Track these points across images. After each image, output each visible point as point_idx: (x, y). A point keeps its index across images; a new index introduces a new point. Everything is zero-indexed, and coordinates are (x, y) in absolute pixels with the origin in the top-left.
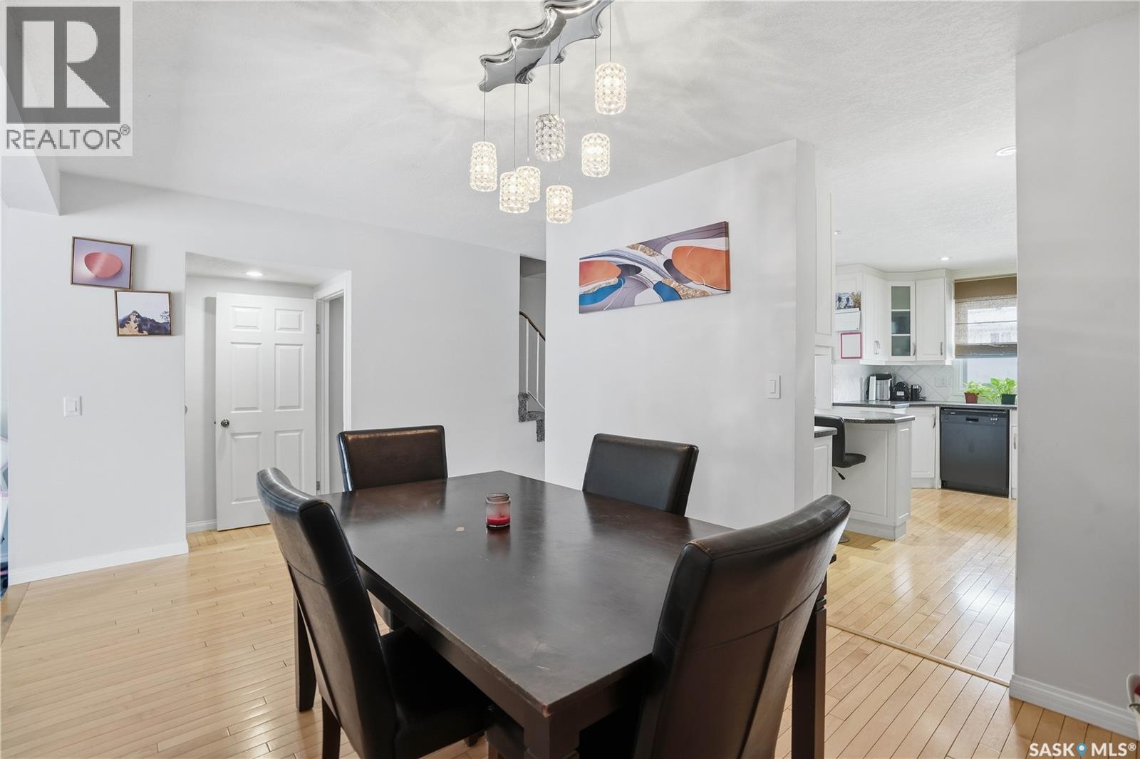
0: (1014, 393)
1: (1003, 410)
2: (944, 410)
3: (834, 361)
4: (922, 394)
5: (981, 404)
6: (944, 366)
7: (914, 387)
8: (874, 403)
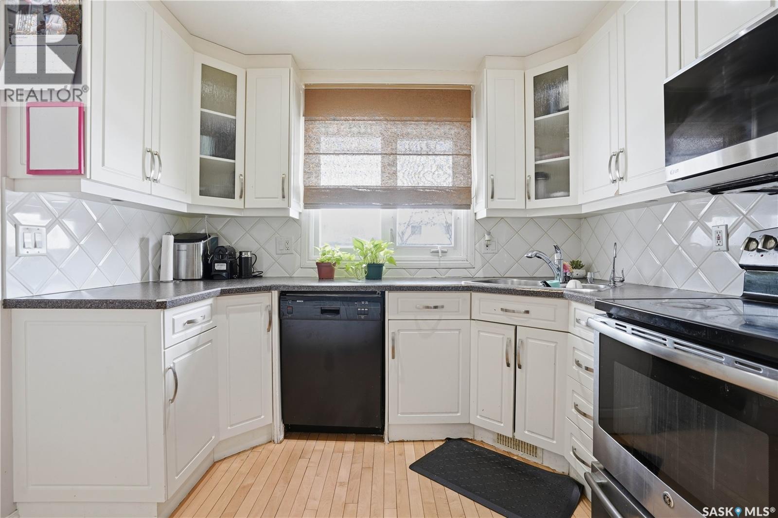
0: (381, 262)
1: (375, 293)
2: (285, 295)
4: (258, 267)
5: (340, 282)
6: (288, 219)
7: (244, 255)
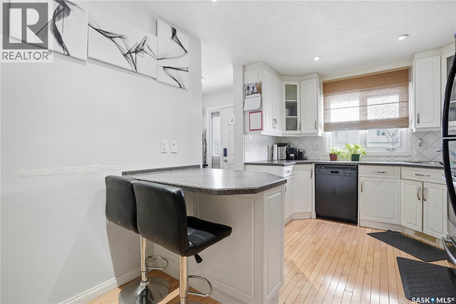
0: (359, 154)
1: (354, 166)
2: (318, 166)
3: (245, 133)
4: (305, 156)
5: (339, 161)
6: (318, 137)
7: (300, 151)
8: (276, 162)
